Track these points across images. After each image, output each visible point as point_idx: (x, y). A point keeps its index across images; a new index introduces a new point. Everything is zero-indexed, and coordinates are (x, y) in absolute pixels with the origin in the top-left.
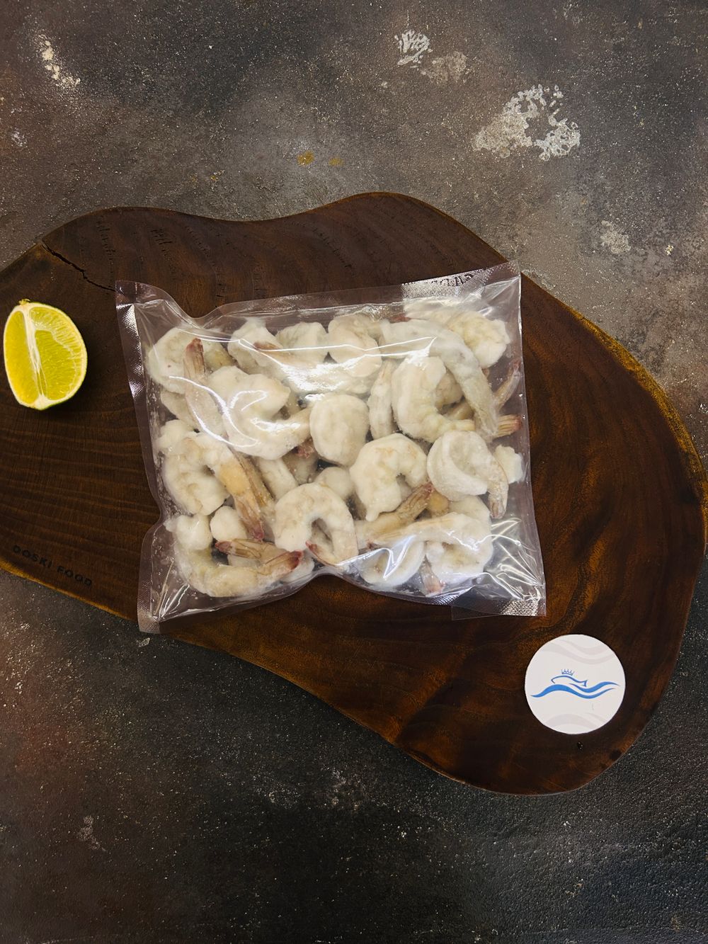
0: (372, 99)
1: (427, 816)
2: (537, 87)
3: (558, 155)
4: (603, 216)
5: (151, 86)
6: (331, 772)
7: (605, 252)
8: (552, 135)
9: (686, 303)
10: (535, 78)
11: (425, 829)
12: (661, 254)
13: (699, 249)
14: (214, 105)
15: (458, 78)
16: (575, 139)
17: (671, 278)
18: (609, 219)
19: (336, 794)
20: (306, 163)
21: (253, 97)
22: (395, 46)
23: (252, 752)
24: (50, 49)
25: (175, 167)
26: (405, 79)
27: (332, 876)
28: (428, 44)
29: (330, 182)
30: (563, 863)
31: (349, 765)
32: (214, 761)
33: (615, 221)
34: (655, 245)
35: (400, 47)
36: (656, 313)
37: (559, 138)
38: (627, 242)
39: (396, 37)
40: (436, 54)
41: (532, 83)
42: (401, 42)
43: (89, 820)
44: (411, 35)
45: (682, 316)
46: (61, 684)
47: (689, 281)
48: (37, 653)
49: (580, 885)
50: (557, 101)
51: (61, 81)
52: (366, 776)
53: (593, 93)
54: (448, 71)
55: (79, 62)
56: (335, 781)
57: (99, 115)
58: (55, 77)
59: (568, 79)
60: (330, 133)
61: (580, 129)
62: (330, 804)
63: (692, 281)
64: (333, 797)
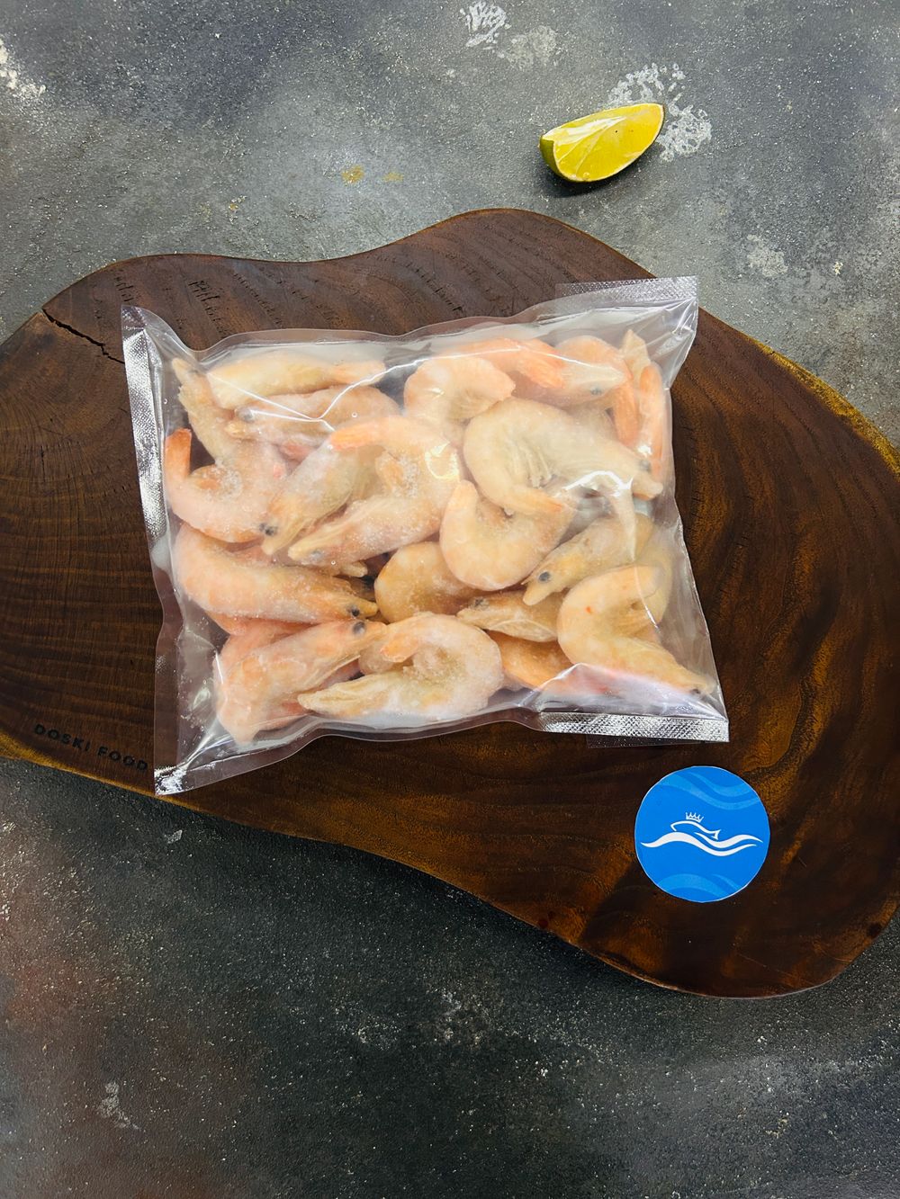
0: (436, 93)
1: (575, 1045)
2: (650, 67)
3: (685, 152)
4: (748, 230)
5: (142, 90)
6: (441, 995)
7: (753, 276)
8: (675, 127)
9: (865, 337)
10: (647, 56)
11: (572, 1063)
12: (828, 275)
13: (876, 265)
14: (227, 112)
15: (547, 60)
16: (705, 131)
17: (843, 304)
18: (756, 233)
19: (449, 1024)
20: (354, 180)
21: (278, 97)
22: (462, 23)
23: (332, 975)
25: (178, 195)
26: (477, 66)
27: (451, 1138)
28: (504, 18)
29: (388, 204)
30: (760, 1093)
31: (464, 984)
32: (280, 991)
33: (764, 235)
34: (819, 263)
35: (469, 23)
36: (827, 352)
37: (685, 131)
38: (782, 261)
39: (462, 11)
40: (517, 30)
41: (644, 62)
42: (468, 17)
43: (112, 1088)
44: (481, 8)
45: (862, 354)
46: (63, 902)
47: (866, 307)
48: (27, 862)
49: (785, 1121)
50: (678, 84)
51: (19, 91)
52: (488, 996)
53: (723, 71)
54: (534, 51)
55: (42, 64)
56: (446, 1007)
57: (72, 131)
58: (12, 85)
59: (690, 54)
60: (384, 139)
61: (710, 118)
62: (441, 1039)
63: (870, 307)
64: (445, 1029)
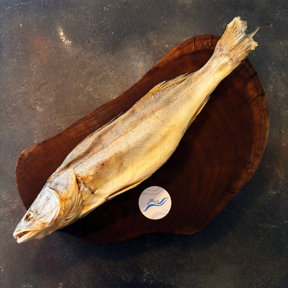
0: (163, 50)
5: (93, 44)
6: (144, 270)
14: (113, 51)
19: (145, 277)
20: (142, 69)
21: (125, 48)
24: (62, 32)
25: (100, 69)
31: (150, 267)
32: (104, 265)
43: (61, 284)
51: (65, 42)
52: (156, 271)
55: (71, 36)
56: (145, 273)
57: (76, 53)
58: (64, 41)
60: (150, 60)
62: (143, 281)
64: (144, 278)
